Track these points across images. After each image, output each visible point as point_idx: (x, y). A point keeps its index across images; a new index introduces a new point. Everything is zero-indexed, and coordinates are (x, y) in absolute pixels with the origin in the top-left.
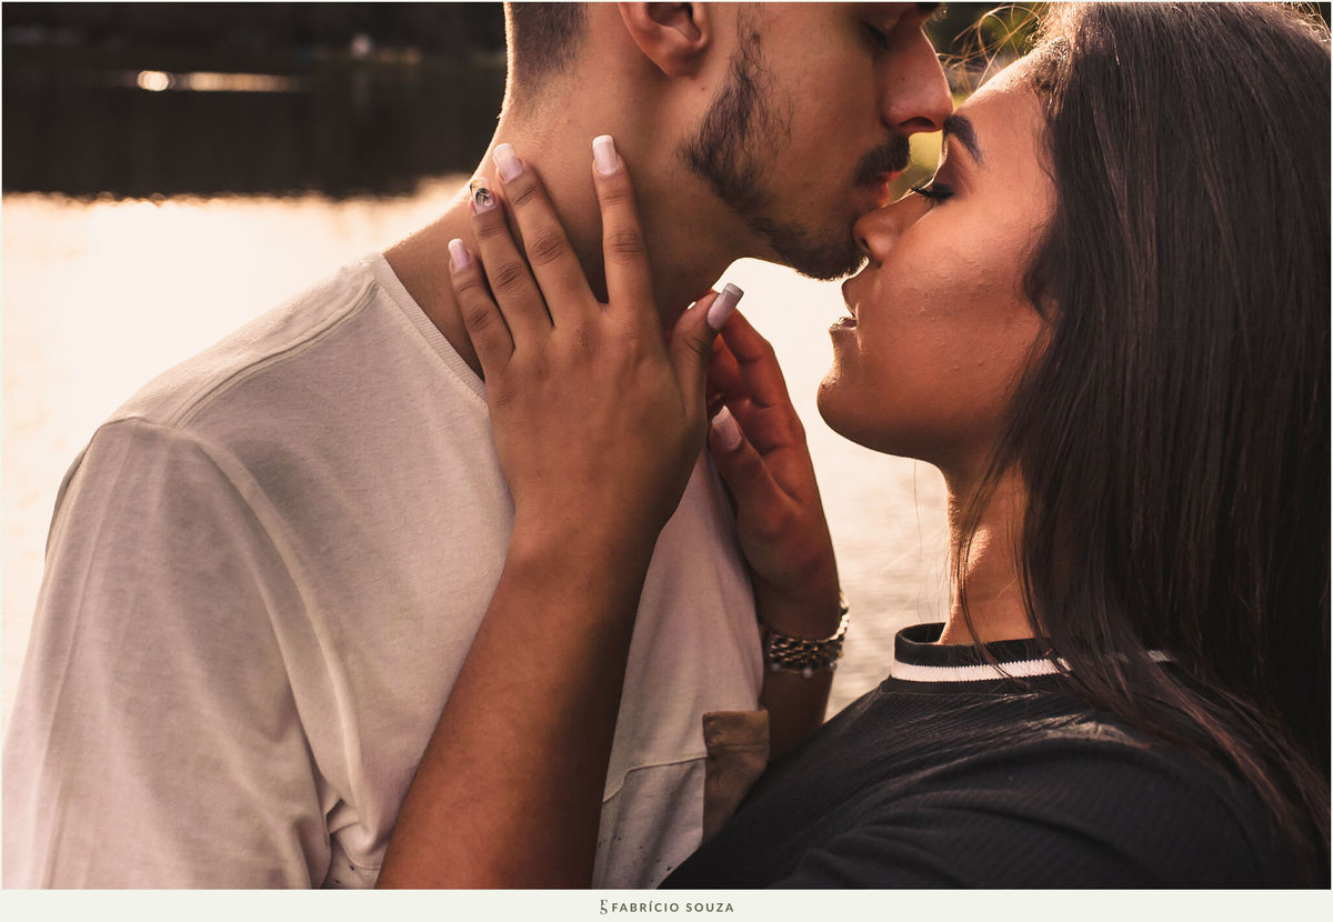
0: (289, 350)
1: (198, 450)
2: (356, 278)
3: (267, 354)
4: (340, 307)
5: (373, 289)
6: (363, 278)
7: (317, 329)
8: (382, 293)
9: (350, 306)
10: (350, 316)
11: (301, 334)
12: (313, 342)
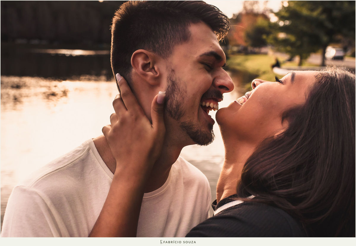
0: (64, 167)
1: (36, 193)
2: (85, 146)
3: (57, 168)
4: (79, 155)
5: (89, 150)
6: (86, 147)
7: (72, 161)
8: (91, 151)
9: (82, 154)
10: (81, 157)
11: (68, 162)
12: (70, 164)
